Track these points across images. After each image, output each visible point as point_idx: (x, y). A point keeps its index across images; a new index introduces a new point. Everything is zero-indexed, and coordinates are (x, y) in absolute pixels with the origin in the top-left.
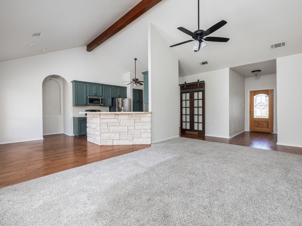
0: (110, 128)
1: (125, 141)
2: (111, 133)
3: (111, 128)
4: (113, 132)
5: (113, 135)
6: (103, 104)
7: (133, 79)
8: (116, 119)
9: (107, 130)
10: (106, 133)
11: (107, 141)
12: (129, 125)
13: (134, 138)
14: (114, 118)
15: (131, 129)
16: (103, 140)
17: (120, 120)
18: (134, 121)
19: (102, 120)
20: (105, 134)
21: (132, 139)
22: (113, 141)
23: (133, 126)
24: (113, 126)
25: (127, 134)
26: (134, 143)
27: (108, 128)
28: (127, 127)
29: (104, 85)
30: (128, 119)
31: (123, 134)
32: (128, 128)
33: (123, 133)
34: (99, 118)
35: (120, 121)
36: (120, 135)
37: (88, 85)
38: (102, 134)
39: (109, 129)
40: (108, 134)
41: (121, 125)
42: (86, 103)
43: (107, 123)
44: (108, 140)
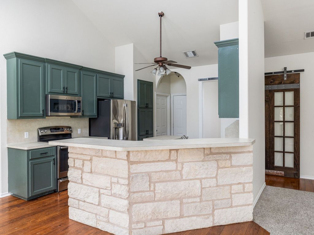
0: (156, 188)
1: (194, 218)
2: (159, 201)
3: (160, 187)
4: (165, 200)
5: (163, 206)
6: (80, 114)
7: (155, 59)
8: (173, 161)
9: (147, 194)
10: (146, 202)
11: (148, 224)
12: (203, 176)
13: (215, 208)
14: (167, 160)
15: (208, 185)
16: (138, 222)
17: (182, 164)
18: (216, 166)
19: (133, 167)
20: (142, 205)
21: (211, 212)
22: (163, 224)
23: (213, 178)
24: (163, 182)
25: (198, 199)
26: (216, 221)
27: (152, 189)
28: (198, 182)
29: (81, 69)
30: (203, 161)
31: (190, 200)
32: (201, 184)
33: (190, 197)
34: (126, 162)
35: (182, 168)
36: (181, 203)
37: (49, 66)
38: (135, 205)
39: (154, 188)
40: (151, 204)
41: (184, 178)
42: (43, 111)
43: (149, 174)
44: (151, 220)
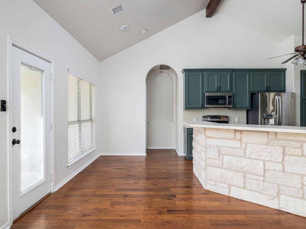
0: (224, 159)
1: (258, 194)
2: (226, 169)
3: (226, 159)
4: (230, 169)
5: (229, 174)
7: (296, 48)
8: (237, 140)
9: (217, 162)
10: (216, 167)
11: (218, 184)
12: (267, 159)
13: (281, 192)
14: (232, 139)
15: (272, 168)
16: (211, 180)
17: (246, 144)
18: (282, 152)
19: (208, 140)
20: (214, 169)
21: (275, 195)
22: (229, 188)
23: (279, 163)
24: (229, 155)
25: (262, 179)
26: (282, 206)
27: (221, 158)
28: (261, 163)
30: (267, 144)
31: (253, 177)
32: (264, 165)
33: (252, 174)
34: (204, 136)
35: (246, 148)
36: (244, 177)
37: (206, 74)
38: (209, 167)
39: (223, 159)
40: (220, 170)
41: (247, 156)
42: (202, 104)
43: (219, 148)
44: (220, 182)
